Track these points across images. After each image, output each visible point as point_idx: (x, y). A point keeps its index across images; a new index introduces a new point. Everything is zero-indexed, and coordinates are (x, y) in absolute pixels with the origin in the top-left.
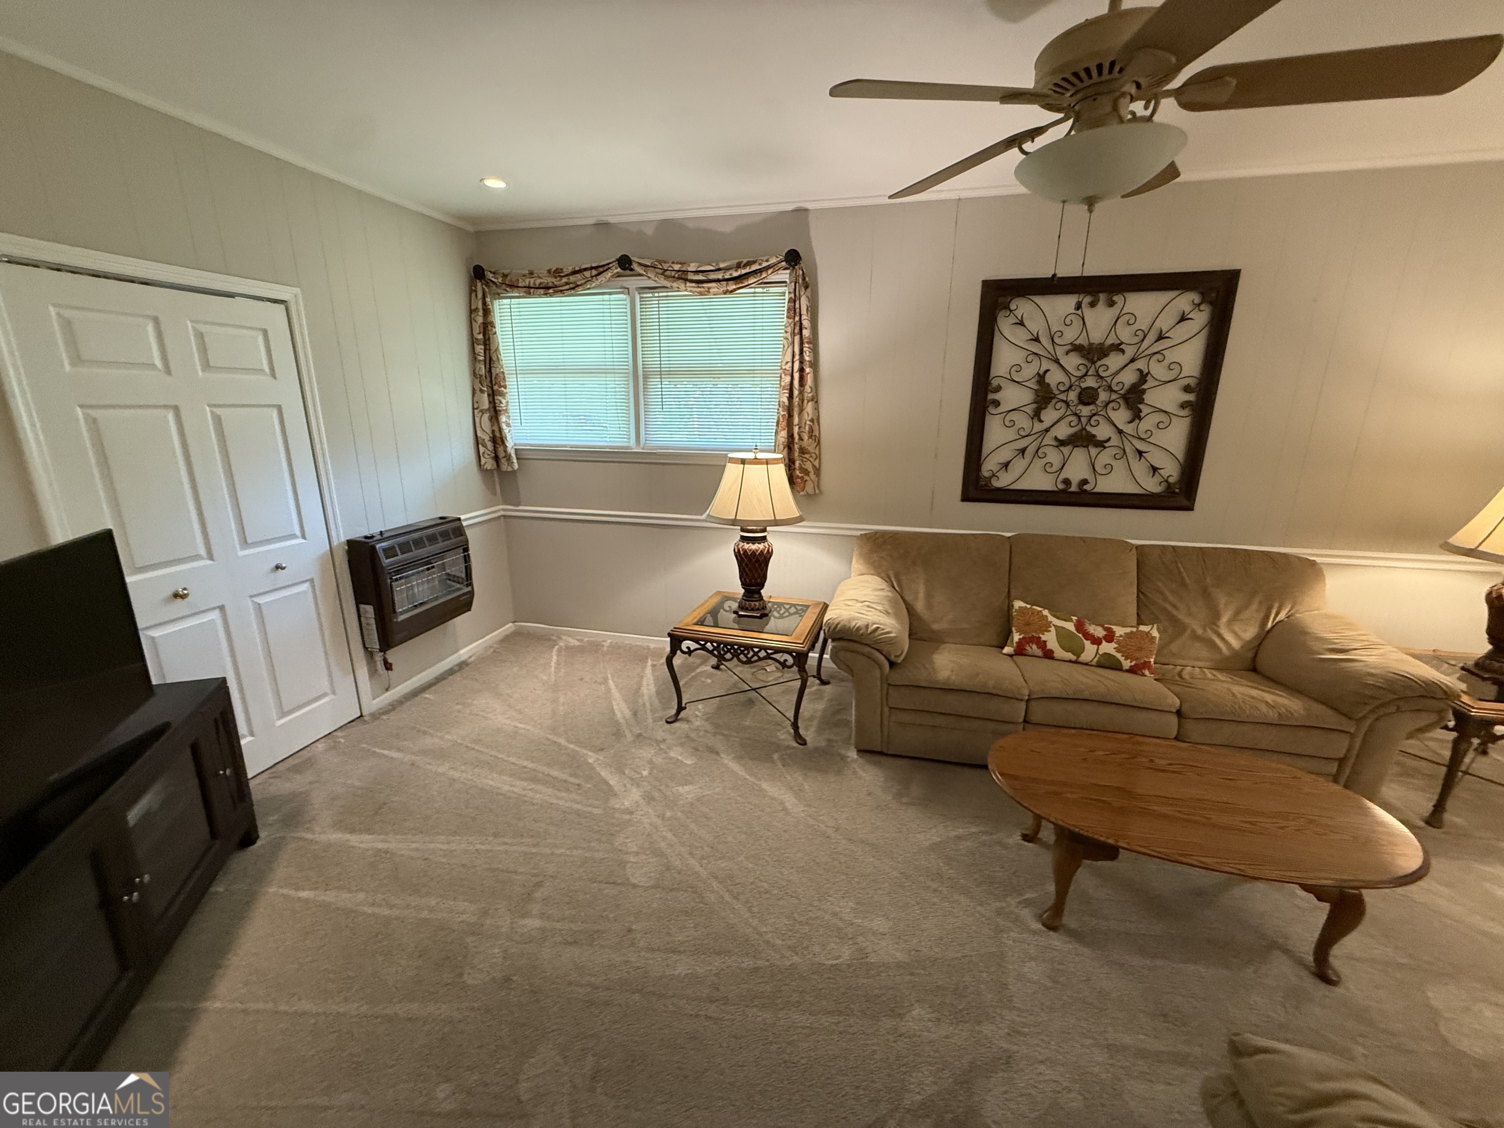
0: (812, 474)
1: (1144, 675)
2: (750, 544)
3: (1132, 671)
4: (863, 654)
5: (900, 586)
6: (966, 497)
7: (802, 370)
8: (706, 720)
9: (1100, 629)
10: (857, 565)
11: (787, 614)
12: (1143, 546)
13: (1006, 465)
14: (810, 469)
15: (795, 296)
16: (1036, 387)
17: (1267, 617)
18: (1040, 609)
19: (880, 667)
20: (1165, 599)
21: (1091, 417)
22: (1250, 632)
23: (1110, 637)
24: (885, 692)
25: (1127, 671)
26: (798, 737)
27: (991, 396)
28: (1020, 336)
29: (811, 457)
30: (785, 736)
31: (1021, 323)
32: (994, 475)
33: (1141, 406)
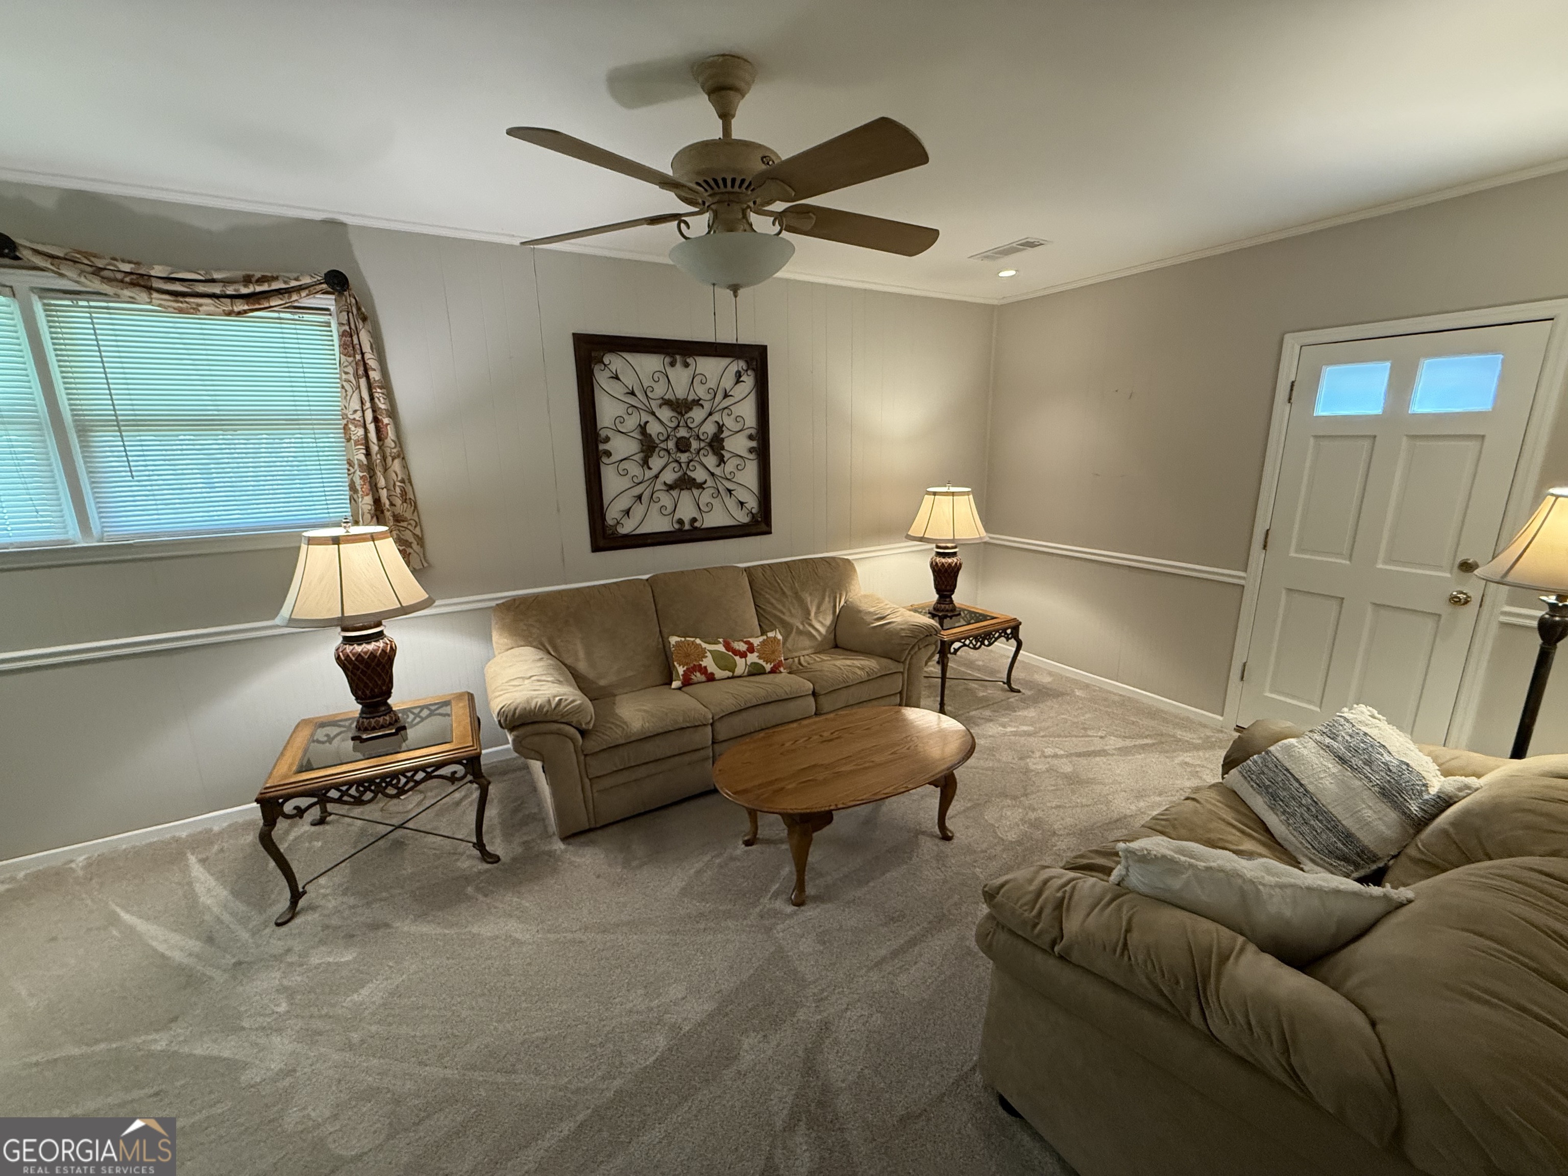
0: (415, 545)
1: (781, 672)
2: (364, 645)
3: (773, 671)
4: (552, 733)
5: (556, 650)
6: (596, 548)
7: (376, 420)
8: (344, 894)
9: (742, 644)
10: (499, 639)
11: (418, 719)
12: (749, 567)
13: (627, 512)
14: (411, 539)
15: (350, 328)
16: (640, 438)
17: (835, 606)
18: (692, 639)
19: (572, 739)
20: (775, 608)
21: (689, 463)
22: (828, 620)
23: (751, 649)
24: (582, 766)
25: (770, 673)
26: (488, 857)
27: (602, 447)
28: (616, 389)
29: (410, 524)
30: (469, 862)
31: (617, 378)
32: (618, 523)
33: (723, 452)
